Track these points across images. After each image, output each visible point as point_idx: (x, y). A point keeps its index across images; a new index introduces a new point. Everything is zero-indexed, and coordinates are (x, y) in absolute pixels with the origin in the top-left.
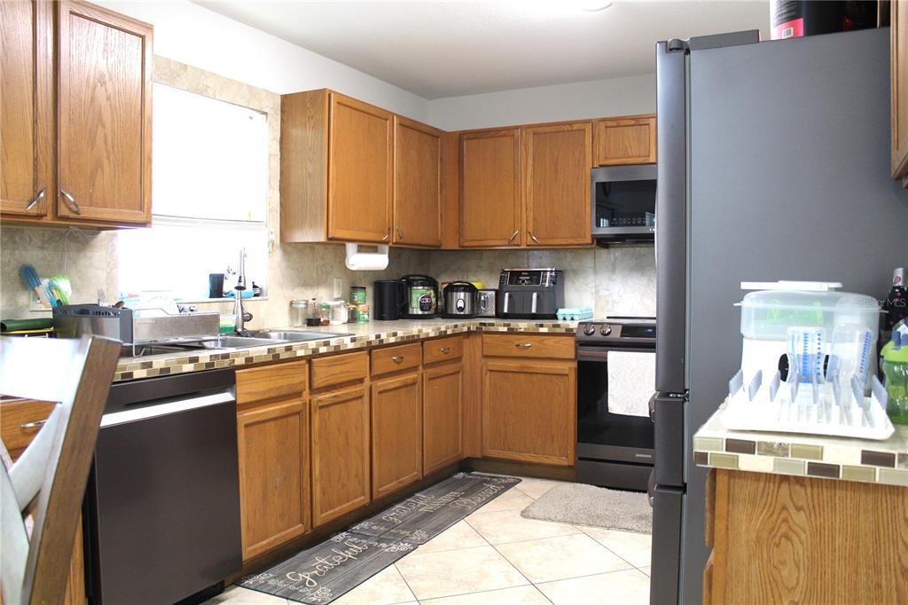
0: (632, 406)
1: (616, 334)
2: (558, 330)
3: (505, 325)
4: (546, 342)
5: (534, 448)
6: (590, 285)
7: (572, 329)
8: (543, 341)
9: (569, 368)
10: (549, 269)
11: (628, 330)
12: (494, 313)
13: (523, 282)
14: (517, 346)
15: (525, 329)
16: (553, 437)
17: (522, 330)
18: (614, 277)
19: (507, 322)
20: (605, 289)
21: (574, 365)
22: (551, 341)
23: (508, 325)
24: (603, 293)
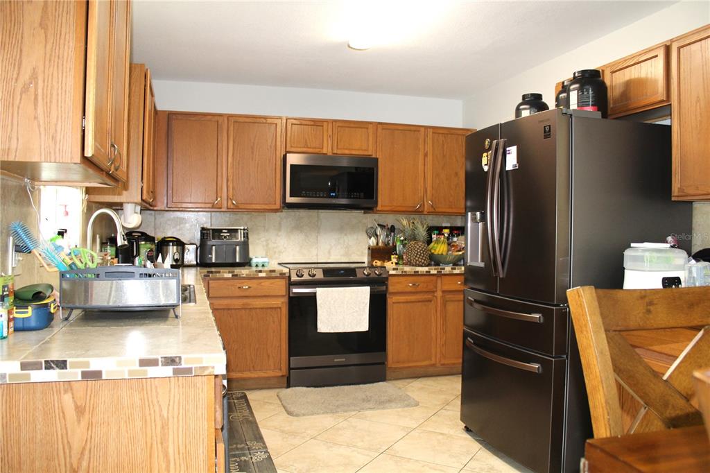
0: (335, 326)
1: (319, 275)
2: (273, 275)
3: (229, 272)
4: (263, 284)
5: (253, 367)
6: (262, 240)
7: (285, 274)
8: (261, 283)
9: (282, 303)
10: (242, 228)
11: (327, 272)
12: (195, 263)
13: (225, 237)
14: (239, 288)
15: (247, 275)
16: (269, 356)
17: (244, 276)
18: (280, 234)
19: (231, 269)
20: (274, 243)
21: (286, 300)
22: (268, 282)
23: (233, 272)
24: (271, 245)
